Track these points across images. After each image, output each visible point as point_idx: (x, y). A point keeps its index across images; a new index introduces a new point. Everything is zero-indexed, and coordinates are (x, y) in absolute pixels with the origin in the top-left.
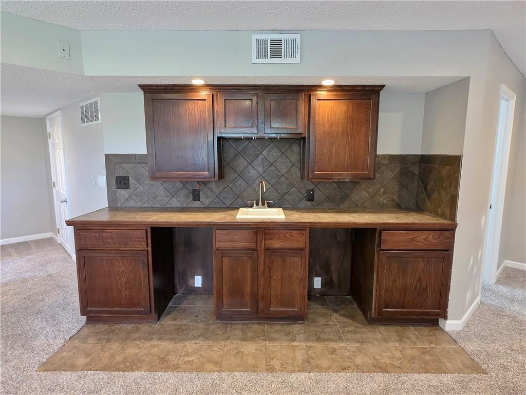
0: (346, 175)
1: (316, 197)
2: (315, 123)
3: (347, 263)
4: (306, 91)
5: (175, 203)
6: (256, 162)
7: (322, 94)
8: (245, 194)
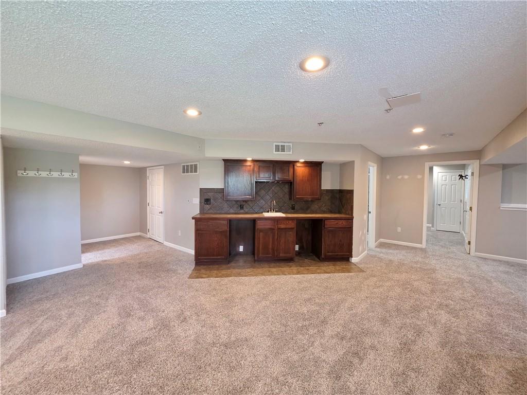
0: (309, 198)
1: (296, 208)
2: (296, 176)
3: (310, 238)
4: (292, 163)
5: (232, 211)
6: (269, 192)
7: (298, 164)
8: (264, 207)
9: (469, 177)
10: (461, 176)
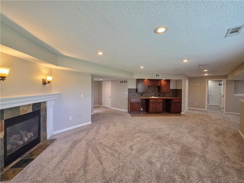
1: (160, 95)
2: (162, 85)
8: (150, 95)
9: (223, 85)
10: (220, 84)
